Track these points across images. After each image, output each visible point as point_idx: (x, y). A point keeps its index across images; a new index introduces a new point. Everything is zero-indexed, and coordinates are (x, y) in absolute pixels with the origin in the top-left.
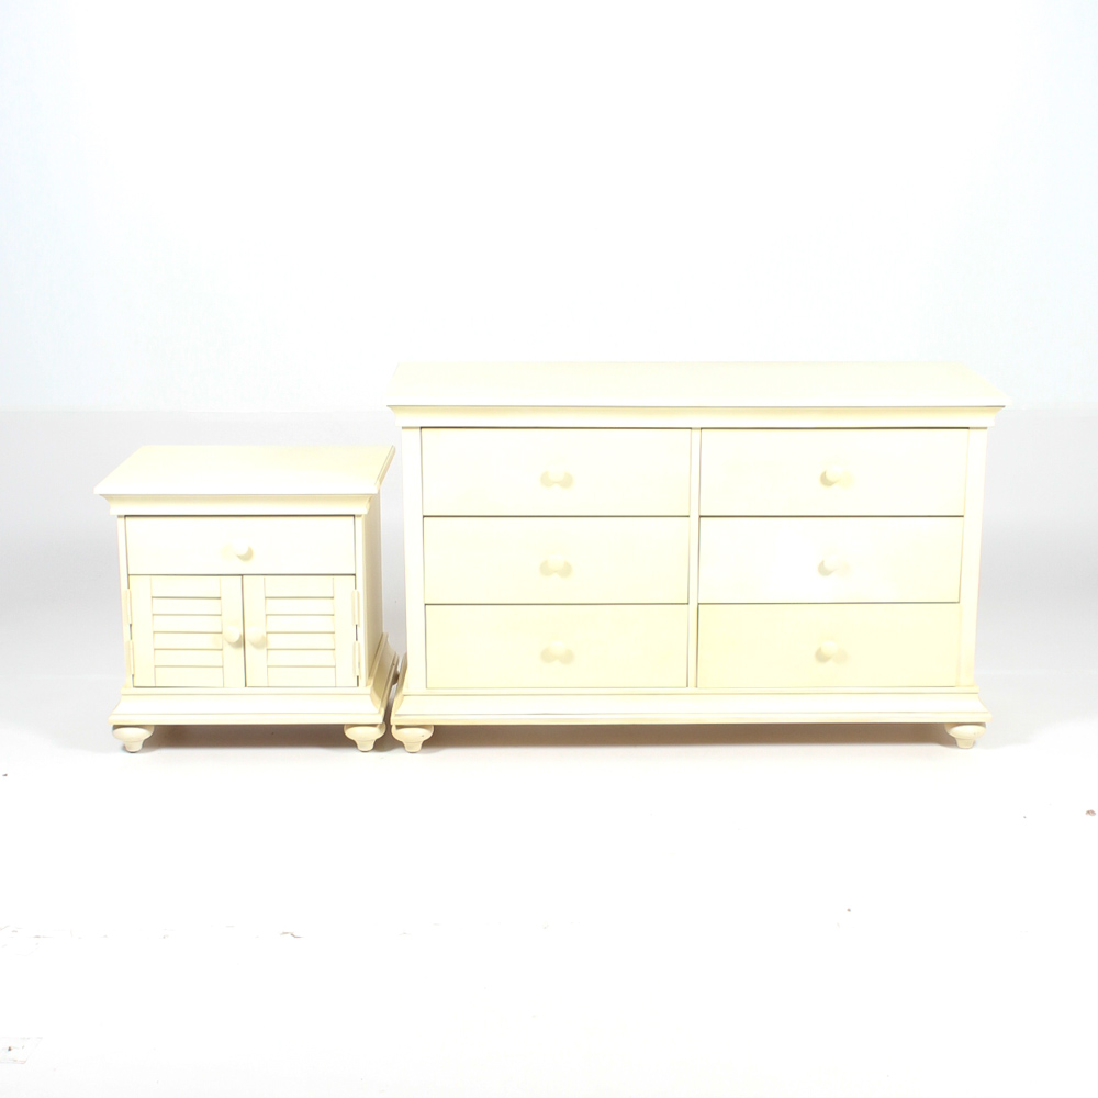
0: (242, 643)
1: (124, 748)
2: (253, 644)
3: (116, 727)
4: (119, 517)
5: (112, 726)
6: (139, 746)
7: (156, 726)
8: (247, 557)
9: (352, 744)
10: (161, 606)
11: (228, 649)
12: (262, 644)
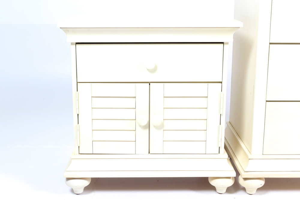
0: (149, 126)
1: (72, 191)
2: (154, 126)
3: (68, 179)
4: (72, 44)
5: (65, 179)
6: (81, 191)
7: (92, 178)
8: (153, 71)
9: (213, 188)
10: (98, 102)
11: (139, 129)
12: (160, 127)
